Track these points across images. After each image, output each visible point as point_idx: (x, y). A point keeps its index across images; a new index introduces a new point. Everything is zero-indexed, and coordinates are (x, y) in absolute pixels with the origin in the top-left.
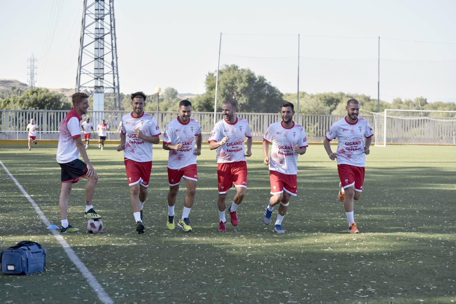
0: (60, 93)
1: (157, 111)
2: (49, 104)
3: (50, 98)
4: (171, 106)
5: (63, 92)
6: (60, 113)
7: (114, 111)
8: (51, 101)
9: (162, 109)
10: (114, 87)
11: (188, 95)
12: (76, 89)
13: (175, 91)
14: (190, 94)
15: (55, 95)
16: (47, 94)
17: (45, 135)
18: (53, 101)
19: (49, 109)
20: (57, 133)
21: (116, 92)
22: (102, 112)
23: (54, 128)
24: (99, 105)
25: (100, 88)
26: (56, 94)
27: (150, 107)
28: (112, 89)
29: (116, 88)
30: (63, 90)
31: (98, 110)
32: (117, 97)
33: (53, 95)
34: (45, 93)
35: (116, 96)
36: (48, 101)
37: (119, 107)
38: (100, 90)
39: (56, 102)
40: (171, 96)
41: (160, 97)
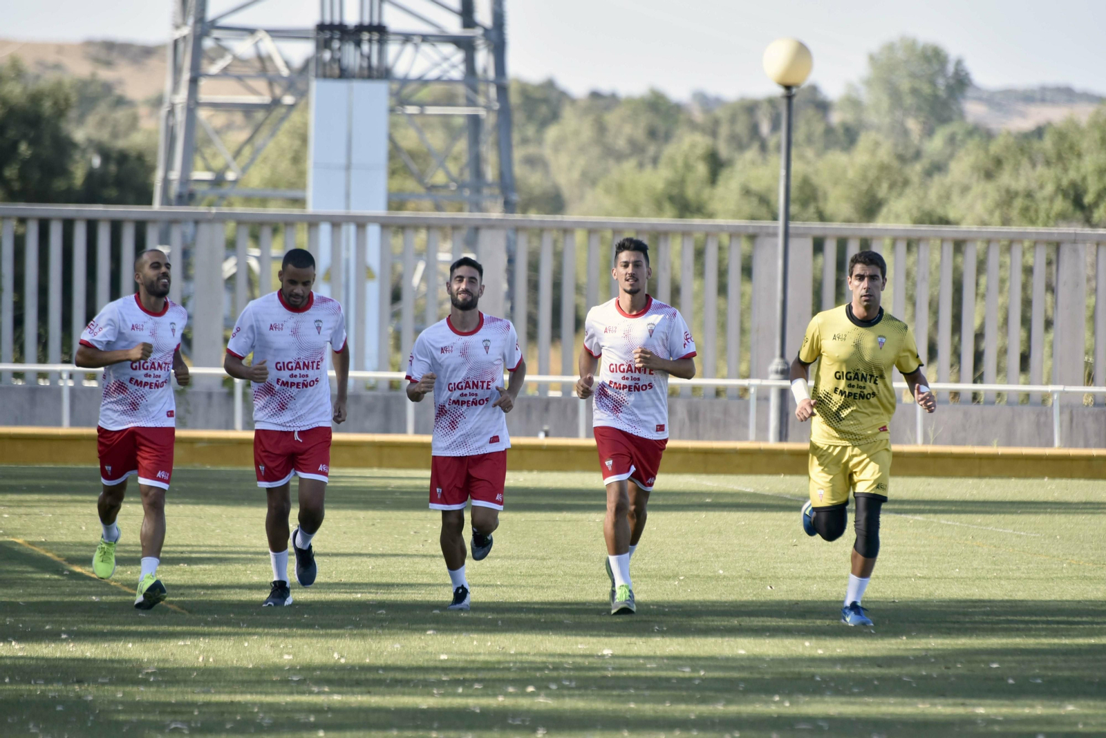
0: (80, 69)
1: (780, 223)
4: (906, 183)
5: (108, 64)
6: (68, 225)
8: (1, 131)
9: (839, 203)
10: (469, 33)
11: (1053, 102)
12: (176, 43)
13: (951, 69)
14: (1067, 94)
15: (32, 87)
18: (12, 134)
20: (18, 375)
21: (479, 74)
22: (361, 224)
23: (43, 341)
24: (348, 167)
25: (358, 44)
26: (48, 80)
27: (747, 192)
28: (449, 49)
29: (481, 44)
30: (103, 54)
31: (338, 210)
32: (488, 108)
35: (481, 100)
37: (506, 184)
38: (362, 55)
39: (33, 143)
40: (919, 109)
41: (836, 118)
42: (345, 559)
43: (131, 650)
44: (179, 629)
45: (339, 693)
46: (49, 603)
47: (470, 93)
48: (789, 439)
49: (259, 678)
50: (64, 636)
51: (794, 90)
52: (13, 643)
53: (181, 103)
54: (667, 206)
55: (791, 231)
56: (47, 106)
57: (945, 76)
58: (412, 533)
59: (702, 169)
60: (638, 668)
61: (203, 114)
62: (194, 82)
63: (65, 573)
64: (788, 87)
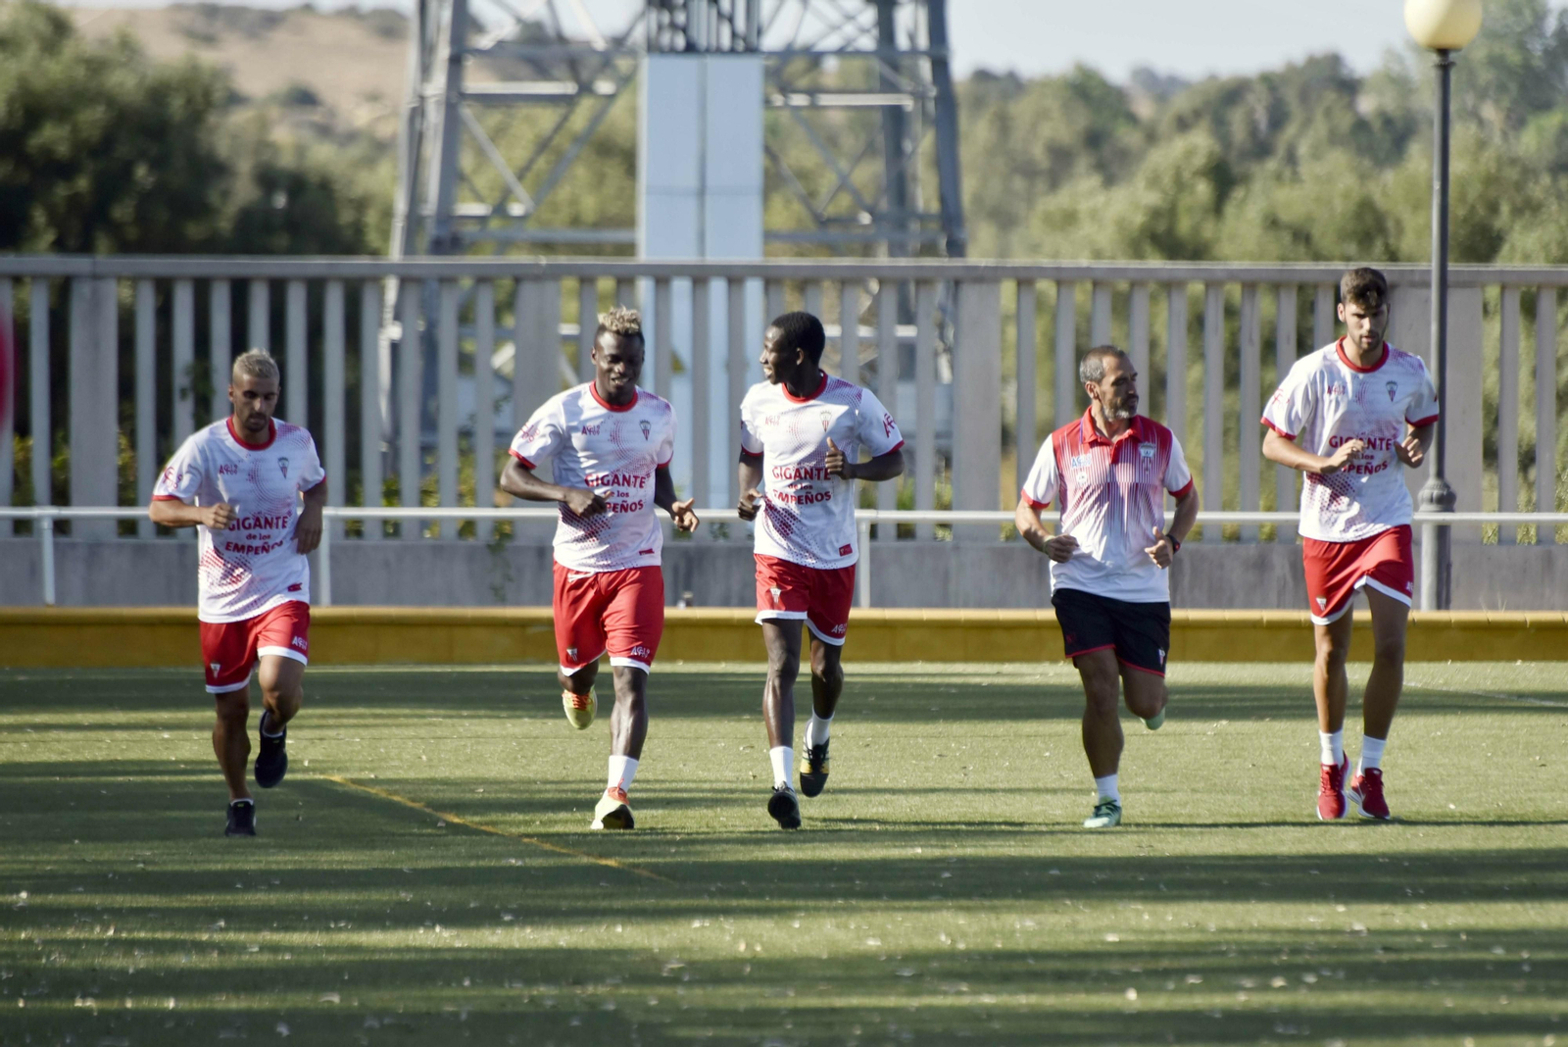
1: (1433, 265)
2: (83, 183)
3: (92, 118)
5: (209, 40)
7: (882, 259)
8: (104, 146)
16: (55, 71)
17: (95, 548)
18: (122, 150)
19: (86, 247)
21: (902, 42)
24: (701, 192)
30: (200, 24)
32: (918, 95)
33: (124, 82)
34: (32, 50)
35: (905, 81)
36: (63, 150)
37: (950, 214)
38: (720, 15)
39: (157, 164)
40: (1502, 88)
41: (1366, 105)
42: (859, 797)
43: (623, 935)
44: (674, 903)
45: (990, 993)
46: (446, 869)
47: (888, 72)
48: (1452, 605)
49: (852, 971)
50: (507, 918)
51: (1452, 56)
52: (438, 929)
53: (435, 96)
54: (1148, 248)
55: (1451, 278)
56: (177, 105)
57: (1542, 35)
58: (935, 757)
59: (1203, 189)
60: (1419, 948)
61: (467, 112)
62: (456, 62)
63: (439, 824)
64: (1443, 52)
